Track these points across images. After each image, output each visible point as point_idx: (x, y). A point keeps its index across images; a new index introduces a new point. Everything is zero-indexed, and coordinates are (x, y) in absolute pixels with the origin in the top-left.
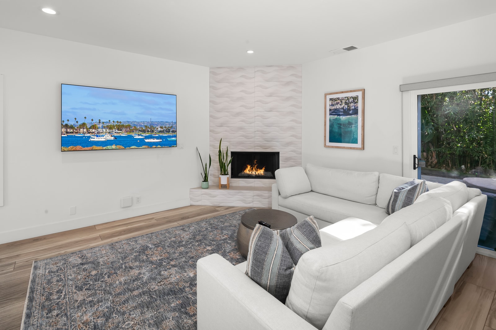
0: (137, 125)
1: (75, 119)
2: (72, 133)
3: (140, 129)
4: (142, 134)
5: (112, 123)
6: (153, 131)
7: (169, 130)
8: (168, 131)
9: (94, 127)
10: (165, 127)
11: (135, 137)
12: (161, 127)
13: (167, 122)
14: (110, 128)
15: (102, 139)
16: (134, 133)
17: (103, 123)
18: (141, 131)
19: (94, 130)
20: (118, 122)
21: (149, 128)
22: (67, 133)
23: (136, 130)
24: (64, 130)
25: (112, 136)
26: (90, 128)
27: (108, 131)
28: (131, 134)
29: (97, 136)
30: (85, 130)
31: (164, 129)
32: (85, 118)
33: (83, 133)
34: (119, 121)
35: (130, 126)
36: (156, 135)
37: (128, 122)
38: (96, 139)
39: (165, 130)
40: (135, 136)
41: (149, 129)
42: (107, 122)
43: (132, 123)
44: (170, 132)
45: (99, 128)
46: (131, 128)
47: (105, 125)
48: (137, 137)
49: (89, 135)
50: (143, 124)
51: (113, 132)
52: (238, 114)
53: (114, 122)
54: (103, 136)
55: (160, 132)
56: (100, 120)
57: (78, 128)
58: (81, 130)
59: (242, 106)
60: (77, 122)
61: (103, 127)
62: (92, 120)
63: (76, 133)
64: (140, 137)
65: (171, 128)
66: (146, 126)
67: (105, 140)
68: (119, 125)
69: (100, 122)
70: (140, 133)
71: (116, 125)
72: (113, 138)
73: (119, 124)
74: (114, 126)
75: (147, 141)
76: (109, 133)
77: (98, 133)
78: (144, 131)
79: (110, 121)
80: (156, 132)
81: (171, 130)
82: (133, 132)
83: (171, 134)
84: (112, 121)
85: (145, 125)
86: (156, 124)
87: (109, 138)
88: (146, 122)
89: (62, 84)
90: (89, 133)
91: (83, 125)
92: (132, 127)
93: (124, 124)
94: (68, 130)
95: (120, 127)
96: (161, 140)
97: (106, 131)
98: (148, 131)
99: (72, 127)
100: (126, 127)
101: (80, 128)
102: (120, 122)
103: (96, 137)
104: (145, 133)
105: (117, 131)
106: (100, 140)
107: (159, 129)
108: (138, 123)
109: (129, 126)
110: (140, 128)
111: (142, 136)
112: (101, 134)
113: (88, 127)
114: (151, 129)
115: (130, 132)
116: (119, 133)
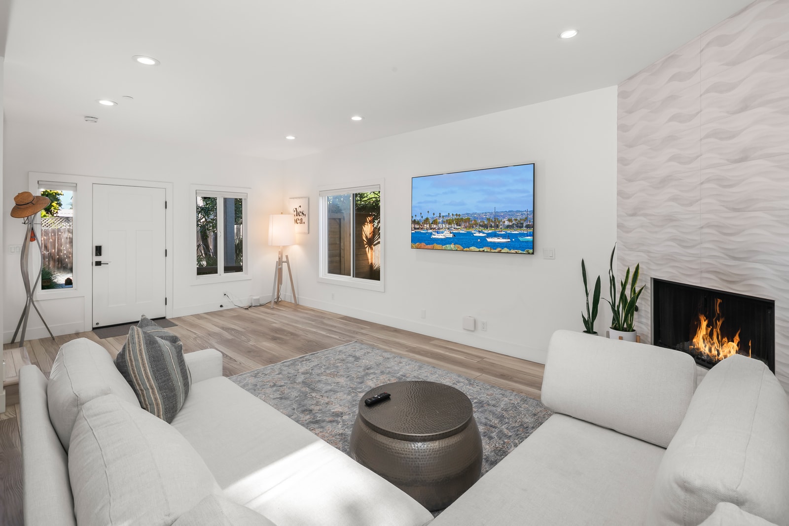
0: (477, 218)
1: (421, 213)
2: (418, 229)
3: (481, 224)
4: (483, 231)
5: (451, 217)
6: (497, 226)
7: (522, 224)
8: (520, 226)
9: (435, 222)
10: (516, 220)
11: (475, 235)
12: (510, 220)
13: (519, 211)
14: (450, 223)
15: (441, 236)
16: (474, 229)
17: (443, 217)
18: (482, 226)
19: (435, 226)
21: (492, 221)
22: (415, 229)
23: (476, 224)
24: (413, 225)
25: (451, 233)
26: (432, 223)
28: (470, 230)
29: (438, 233)
30: (428, 226)
31: (514, 222)
32: (428, 212)
33: (427, 229)
34: (458, 214)
35: (470, 219)
36: (501, 231)
37: (468, 214)
38: (436, 236)
39: (516, 225)
40: (475, 233)
41: (492, 223)
42: (446, 216)
43: (471, 215)
44: (522, 227)
45: (439, 223)
46: (470, 223)
47: (445, 219)
48: (477, 234)
49: (430, 231)
50: (484, 217)
51: (452, 227)
53: (453, 215)
54: (442, 233)
55: (508, 227)
56: (440, 214)
57: (422, 223)
60: (422, 217)
61: (443, 222)
62: (434, 214)
63: (422, 229)
64: (481, 235)
65: (525, 221)
66: (488, 219)
67: (444, 237)
68: (458, 219)
69: (440, 216)
70: (481, 229)
71: (455, 219)
72: (452, 235)
73: (458, 217)
74: (453, 221)
75: (489, 240)
76: (448, 229)
77: (439, 229)
78: (486, 227)
79: (449, 214)
80: (501, 228)
81: (524, 225)
82: (473, 227)
83: (524, 231)
84: (451, 214)
85: (487, 217)
86: (502, 216)
87: (447, 234)
88: (488, 213)
89: (412, 178)
90: (431, 229)
91: (427, 220)
92: (472, 221)
93: (463, 217)
94: (416, 227)
95: (459, 221)
96: (509, 240)
97: (446, 226)
98: (491, 226)
99: (418, 223)
100: (466, 221)
101: (425, 224)
102: (459, 215)
103: (436, 234)
104: (487, 228)
105: (456, 226)
106: (440, 237)
107: (507, 223)
108: (479, 214)
109: (468, 220)
110: (481, 222)
111: (484, 233)
112: (441, 230)
113: (431, 222)
114: (495, 223)
115: (470, 227)
116: (458, 229)
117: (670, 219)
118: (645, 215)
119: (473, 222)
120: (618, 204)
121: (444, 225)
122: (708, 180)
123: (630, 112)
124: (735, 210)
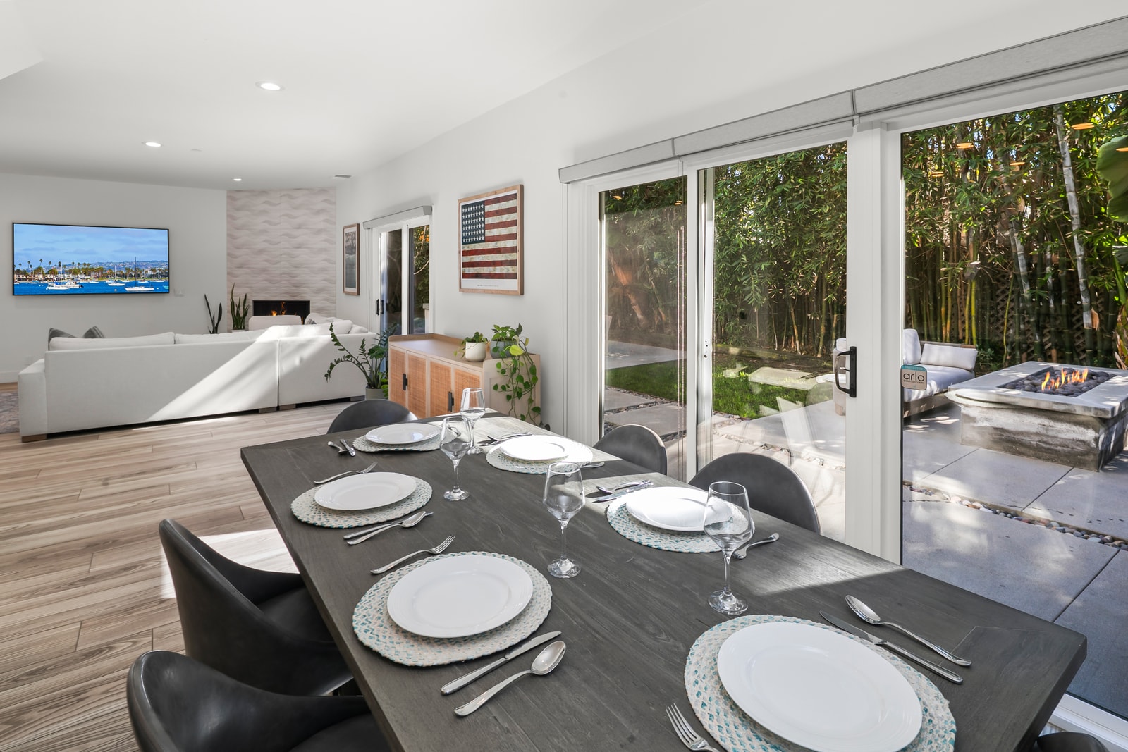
0: (113, 268)
1: (29, 262)
2: (25, 279)
3: (118, 273)
4: (121, 280)
5: (76, 266)
6: (138, 276)
9: (52, 272)
10: (156, 270)
12: (152, 270)
14: (74, 273)
15: (63, 287)
16: (109, 279)
17: (65, 266)
18: (119, 276)
19: (52, 276)
20: (85, 264)
21: (132, 271)
22: (19, 279)
23: (112, 274)
24: (16, 276)
25: (76, 283)
26: (48, 273)
27: (71, 276)
28: (104, 280)
29: (57, 284)
30: (41, 276)
32: (41, 260)
33: (39, 280)
34: (87, 263)
35: (103, 269)
36: (143, 281)
37: (99, 263)
38: (55, 287)
41: (132, 273)
42: (70, 265)
43: (105, 265)
45: (59, 273)
46: (104, 273)
47: (68, 269)
48: (114, 284)
49: (45, 282)
50: (122, 267)
51: (78, 278)
52: (261, 252)
53: (79, 264)
54: (65, 283)
55: (150, 276)
56: (60, 263)
57: (32, 273)
58: (36, 276)
59: (265, 241)
60: (31, 266)
61: (65, 272)
63: (30, 280)
64: (118, 284)
66: (128, 269)
67: (67, 288)
68: (86, 269)
69: (60, 266)
70: (118, 278)
71: (83, 269)
72: (78, 285)
73: (86, 267)
74: (79, 270)
75: (128, 289)
76: (73, 279)
77: (58, 279)
78: (124, 276)
79: (73, 263)
80: (143, 278)
82: (108, 277)
84: (76, 263)
85: (126, 267)
86: (143, 266)
87: (72, 285)
88: (127, 263)
89: (13, 224)
90: (46, 280)
91: (39, 270)
93: (94, 267)
94: (21, 277)
95: (88, 271)
97: (69, 276)
98: (131, 276)
99: (24, 273)
100: (97, 271)
101: (35, 273)
102: (89, 265)
103: (55, 285)
104: (126, 278)
105: (83, 276)
106: (61, 288)
107: (149, 273)
108: (116, 264)
109: (101, 270)
111: (121, 283)
112: (62, 281)
113: (45, 272)
114: (136, 273)
115: (103, 277)
116: (87, 279)
117: (264, 270)
118: (248, 268)
119: (108, 271)
120: (228, 261)
121: (66, 275)
122: (284, 254)
123: (238, 210)
124: (296, 267)
